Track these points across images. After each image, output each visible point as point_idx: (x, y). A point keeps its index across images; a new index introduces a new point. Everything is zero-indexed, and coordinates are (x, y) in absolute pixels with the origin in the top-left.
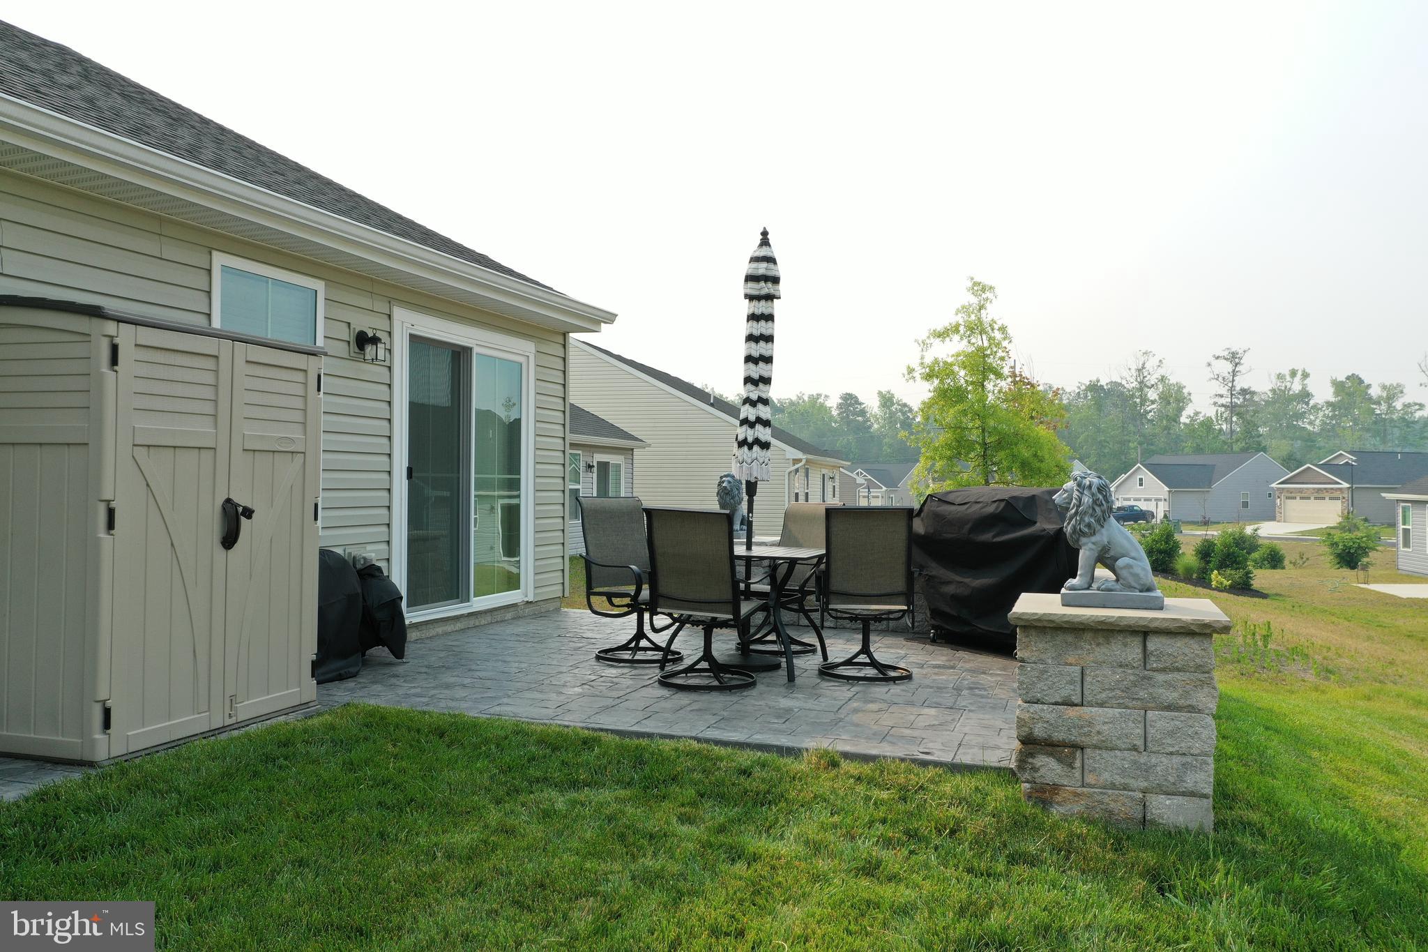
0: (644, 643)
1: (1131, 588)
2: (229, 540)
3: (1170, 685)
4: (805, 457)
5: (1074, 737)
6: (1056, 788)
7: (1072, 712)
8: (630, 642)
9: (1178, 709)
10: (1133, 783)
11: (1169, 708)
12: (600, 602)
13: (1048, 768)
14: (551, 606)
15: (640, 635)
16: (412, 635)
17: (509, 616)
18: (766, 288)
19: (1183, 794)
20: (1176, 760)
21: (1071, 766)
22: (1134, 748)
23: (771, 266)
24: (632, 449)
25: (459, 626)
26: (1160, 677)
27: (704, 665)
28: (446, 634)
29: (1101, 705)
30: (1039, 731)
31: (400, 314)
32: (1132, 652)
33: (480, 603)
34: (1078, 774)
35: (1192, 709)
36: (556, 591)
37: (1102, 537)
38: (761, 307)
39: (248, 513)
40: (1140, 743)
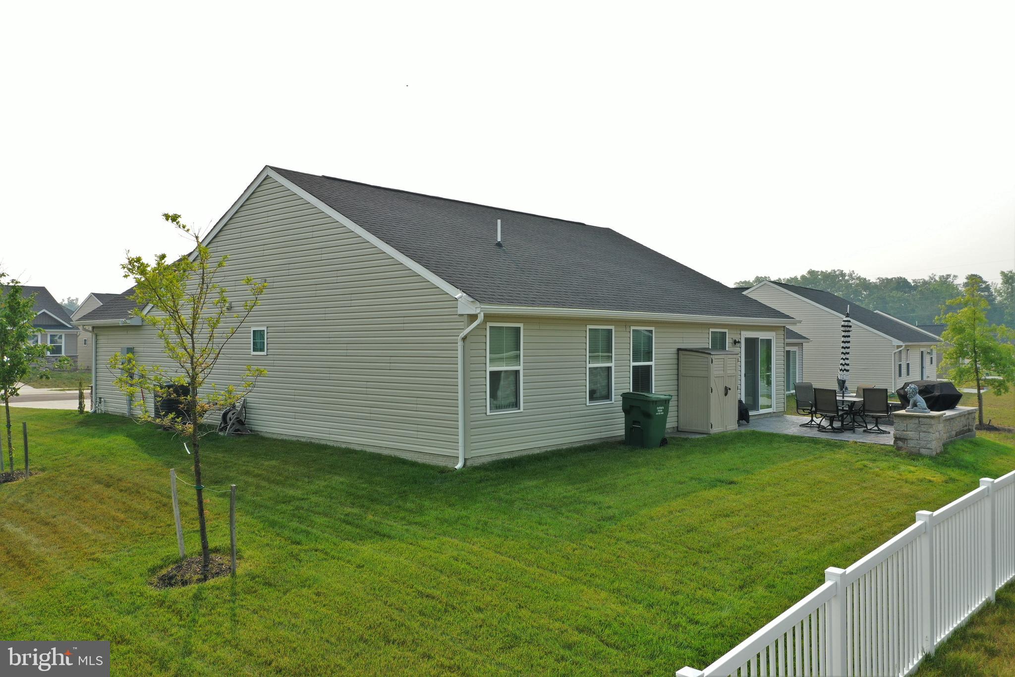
0: (813, 423)
1: (920, 409)
2: (726, 394)
3: (924, 428)
4: (904, 344)
5: (905, 437)
6: (901, 447)
7: (905, 432)
8: (809, 422)
9: (926, 432)
10: (917, 447)
11: (924, 432)
12: (801, 412)
13: (900, 443)
14: (781, 414)
15: (812, 420)
16: (751, 418)
17: (769, 416)
18: (847, 329)
19: (927, 449)
20: (926, 442)
21: (904, 443)
22: (917, 440)
23: (849, 323)
24: (802, 344)
25: (756, 418)
26: (922, 426)
27: (830, 427)
28: (754, 419)
29: (911, 431)
30: (898, 436)
31: (743, 333)
32: (917, 421)
33: (762, 411)
34: (906, 445)
35: (929, 432)
36: (782, 409)
37: (915, 398)
38: (846, 334)
39: (730, 389)
40: (918, 439)
